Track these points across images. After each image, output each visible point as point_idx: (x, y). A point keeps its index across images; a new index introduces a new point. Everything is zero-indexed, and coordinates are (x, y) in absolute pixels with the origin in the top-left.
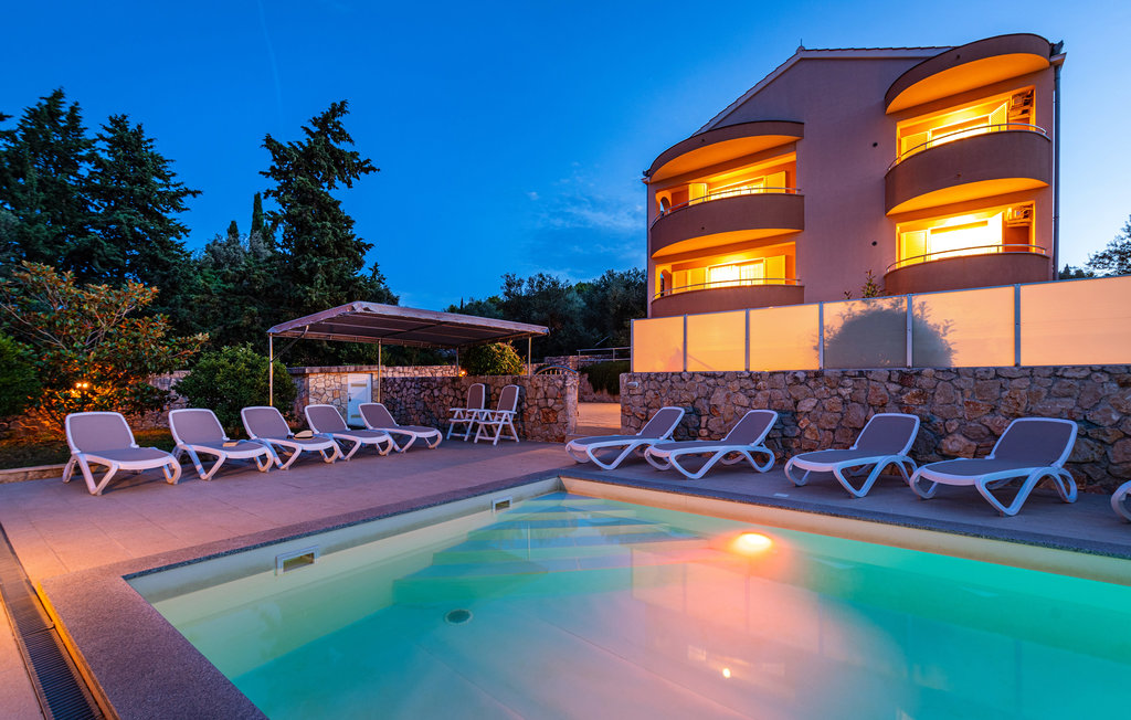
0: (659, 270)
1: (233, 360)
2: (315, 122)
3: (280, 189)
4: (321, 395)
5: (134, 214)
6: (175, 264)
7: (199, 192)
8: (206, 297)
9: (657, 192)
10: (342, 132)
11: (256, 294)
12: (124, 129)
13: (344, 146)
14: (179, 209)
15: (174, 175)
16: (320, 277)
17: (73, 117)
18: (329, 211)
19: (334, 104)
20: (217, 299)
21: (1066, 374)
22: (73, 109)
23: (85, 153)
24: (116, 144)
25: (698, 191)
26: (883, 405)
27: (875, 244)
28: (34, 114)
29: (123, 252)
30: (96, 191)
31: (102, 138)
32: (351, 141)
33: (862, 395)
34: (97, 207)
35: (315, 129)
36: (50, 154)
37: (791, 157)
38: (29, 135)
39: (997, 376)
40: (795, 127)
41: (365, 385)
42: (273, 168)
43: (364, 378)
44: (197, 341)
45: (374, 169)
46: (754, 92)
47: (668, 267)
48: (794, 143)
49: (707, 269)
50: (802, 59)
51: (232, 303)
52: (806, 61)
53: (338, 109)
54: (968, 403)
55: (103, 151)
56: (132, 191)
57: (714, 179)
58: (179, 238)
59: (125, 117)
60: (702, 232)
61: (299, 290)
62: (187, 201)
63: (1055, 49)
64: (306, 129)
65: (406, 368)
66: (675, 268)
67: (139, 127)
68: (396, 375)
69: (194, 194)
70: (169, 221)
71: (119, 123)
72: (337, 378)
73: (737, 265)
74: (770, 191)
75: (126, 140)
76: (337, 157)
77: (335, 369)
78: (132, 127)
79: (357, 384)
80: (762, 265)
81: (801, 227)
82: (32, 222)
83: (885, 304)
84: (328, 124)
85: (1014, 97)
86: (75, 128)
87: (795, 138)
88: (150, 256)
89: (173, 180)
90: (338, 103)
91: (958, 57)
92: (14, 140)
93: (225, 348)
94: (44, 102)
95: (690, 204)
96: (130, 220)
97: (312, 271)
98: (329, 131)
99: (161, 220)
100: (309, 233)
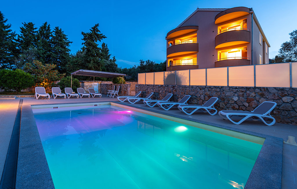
0: (169, 60)
1: (68, 79)
2: (92, 28)
3: (85, 43)
4: (87, 87)
5: (59, 47)
6: (67, 58)
7: (72, 42)
8: (69, 65)
9: (169, 42)
10: (98, 30)
11: (79, 65)
12: (58, 29)
13: (98, 33)
14: (68, 46)
15: (67, 39)
16: (92, 62)
17: (49, 28)
18: (95, 47)
19: (96, 25)
20: (72, 66)
21: (194, 87)
22: (49, 26)
23: (50, 35)
24: (56, 33)
25: (178, 42)
26: (171, 92)
27: (213, 55)
28: (41, 28)
29: (57, 55)
30: (53, 43)
31: (54, 31)
32: (100, 32)
33: (168, 90)
34: (53, 46)
35: (92, 30)
36: (44, 35)
37: (196, 34)
38: (40, 32)
39: (185, 87)
40: (197, 27)
41: (97, 85)
42: (84, 38)
43: (96, 83)
44: (63, 75)
45: (106, 37)
46: (188, 18)
47: (172, 60)
48: (196, 31)
49: (181, 60)
50: (198, 11)
51: (75, 67)
52: (199, 12)
53: (97, 25)
54: (181, 92)
55: (54, 34)
56: (59, 43)
57: (182, 38)
58: (68, 52)
59: (58, 27)
60: (175, 52)
61: (87, 64)
62: (70, 44)
63: (251, 9)
64: (90, 30)
65: (110, 82)
66: (174, 60)
67: (61, 29)
68: (108, 83)
69: (71, 42)
70: (67, 48)
71: (57, 28)
72: (91, 83)
73: (187, 59)
74: (194, 43)
75: (58, 32)
76: (97, 35)
77: (90, 81)
78: (59, 29)
79: (95, 85)
80: (192, 60)
81: (198, 51)
82: (40, 50)
83: (173, 72)
84: (95, 29)
85: (243, 20)
86: (49, 30)
87: (196, 30)
88: (62, 56)
89: (67, 40)
90: (97, 24)
91: (226, 12)
92: (38, 33)
93: (67, 77)
94: (43, 25)
95: (176, 44)
96: (58, 49)
97: (90, 60)
98: (95, 30)
99: (65, 48)
100: (90, 52)
